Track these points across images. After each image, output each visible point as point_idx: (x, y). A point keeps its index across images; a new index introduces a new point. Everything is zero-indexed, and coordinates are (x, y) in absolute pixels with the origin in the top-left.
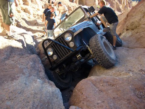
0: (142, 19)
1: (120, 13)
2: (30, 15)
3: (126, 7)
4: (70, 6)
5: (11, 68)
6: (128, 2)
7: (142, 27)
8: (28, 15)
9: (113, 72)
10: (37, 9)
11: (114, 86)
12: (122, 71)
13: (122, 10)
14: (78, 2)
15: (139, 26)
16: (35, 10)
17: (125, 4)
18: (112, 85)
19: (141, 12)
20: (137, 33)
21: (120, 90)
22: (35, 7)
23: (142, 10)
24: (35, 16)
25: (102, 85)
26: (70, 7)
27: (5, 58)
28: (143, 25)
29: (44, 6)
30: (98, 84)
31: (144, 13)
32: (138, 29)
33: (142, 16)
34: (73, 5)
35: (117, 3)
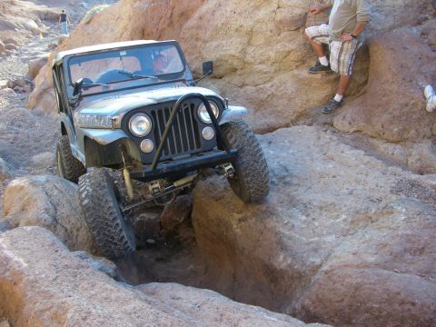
0: (250, 50)
7: (260, 71)
15: (242, 69)
19: (237, 30)
20: (241, 87)
23: (241, 26)
28: (260, 63)
31: (251, 33)
32: (240, 75)
33: (245, 40)
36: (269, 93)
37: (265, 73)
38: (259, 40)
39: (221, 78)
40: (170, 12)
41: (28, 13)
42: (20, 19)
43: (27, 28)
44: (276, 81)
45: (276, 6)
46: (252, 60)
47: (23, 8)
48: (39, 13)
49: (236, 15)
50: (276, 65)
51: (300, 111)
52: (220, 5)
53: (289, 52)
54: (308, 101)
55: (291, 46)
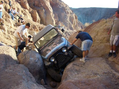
0: (96, 37)
2: (5, 32)
3: (76, 26)
4: (35, 25)
5: (12, 75)
6: (78, 23)
7: (97, 42)
8: (3, 31)
9: (83, 76)
10: (10, 27)
11: (91, 85)
12: (91, 74)
13: (73, 28)
14: (39, 22)
16: (9, 27)
17: (76, 24)
18: (88, 85)
19: (95, 31)
21: (96, 88)
22: (8, 25)
24: (9, 32)
25: (81, 85)
27: (4, 67)
28: (98, 40)
29: (15, 25)
30: (78, 84)
31: (98, 32)
33: (96, 34)
34: (37, 25)
35: (69, 23)
36: (97, 48)
37: (98, 43)
38: (99, 34)
44: (100, 45)
45: (105, 25)
50: (101, 41)
51: (103, 54)
53: (105, 38)
54: (106, 52)
55: (105, 36)
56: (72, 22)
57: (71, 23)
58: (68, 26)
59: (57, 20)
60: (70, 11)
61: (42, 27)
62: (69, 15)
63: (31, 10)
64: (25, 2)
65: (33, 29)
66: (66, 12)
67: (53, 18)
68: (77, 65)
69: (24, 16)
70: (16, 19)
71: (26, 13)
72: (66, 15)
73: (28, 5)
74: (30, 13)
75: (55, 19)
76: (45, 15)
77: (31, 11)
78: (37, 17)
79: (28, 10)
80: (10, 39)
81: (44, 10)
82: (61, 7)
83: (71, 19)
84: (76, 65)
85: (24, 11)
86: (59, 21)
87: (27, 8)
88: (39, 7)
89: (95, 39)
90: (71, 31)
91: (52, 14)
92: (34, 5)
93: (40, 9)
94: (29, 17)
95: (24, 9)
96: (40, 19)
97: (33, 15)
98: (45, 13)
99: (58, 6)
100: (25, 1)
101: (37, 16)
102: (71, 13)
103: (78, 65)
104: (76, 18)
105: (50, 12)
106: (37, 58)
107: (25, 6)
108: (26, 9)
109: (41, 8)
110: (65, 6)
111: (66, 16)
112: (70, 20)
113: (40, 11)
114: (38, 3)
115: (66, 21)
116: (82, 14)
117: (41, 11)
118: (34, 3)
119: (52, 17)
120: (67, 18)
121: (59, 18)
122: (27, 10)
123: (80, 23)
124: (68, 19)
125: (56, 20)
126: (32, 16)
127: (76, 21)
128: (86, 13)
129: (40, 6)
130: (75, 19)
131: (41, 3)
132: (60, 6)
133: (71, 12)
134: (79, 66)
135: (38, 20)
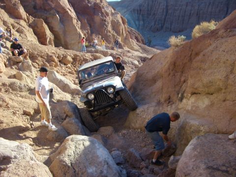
1: (121, 50)
3: (126, 38)
4: (50, 54)
6: (128, 31)
15: (225, 89)
19: (224, 63)
20: (224, 101)
23: (227, 60)
26: (51, 56)
31: (233, 65)
32: (224, 93)
33: (229, 69)
34: (53, 51)
35: (113, 35)
39: (212, 94)
40: (190, 53)
41: (135, 56)
42: (130, 59)
43: (133, 64)
46: (233, 83)
47: (134, 55)
48: (141, 57)
49: (225, 53)
52: (217, 47)
56: (118, 33)
57: (116, 34)
58: (112, 40)
59: (88, 33)
60: (110, 10)
61: (63, 55)
62: (109, 19)
63: (31, 19)
64: (15, 5)
65: (47, 63)
66: (102, 13)
67: (79, 30)
68: (223, 171)
69: (20, 36)
70: (6, 47)
71: (23, 28)
72: (105, 18)
73: (23, 9)
74: (30, 26)
75: (82, 31)
76: (62, 26)
77: (31, 22)
78: (47, 33)
79: (25, 21)
80: (7, 107)
81: (57, 16)
82: (91, 4)
83: (115, 26)
84: (219, 170)
85: (16, 25)
86: (92, 33)
87: (21, 16)
88: (45, 10)
89: (230, 82)
90: (120, 50)
91: (75, 21)
92: (35, 7)
93: (50, 14)
94: (31, 35)
95: (17, 20)
96: (52, 37)
97: (38, 30)
98: (62, 21)
99: (85, 2)
100: (15, 2)
101: (46, 31)
102: (112, 14)
103: (224, 168)
104: (124, 23)
105: (72, 18)
106: (103, 163)
107: (16, 14)
108: (20, 19)
109: (52, 12)
110: (98, 1)
111: (105, 21)
112: (113, 29)
113: (50, 20)
114: (42, 3)
115: (106, 32)
116: (131, 11)
117: (53, 18)
118: (33, 3)
119: (77, 28)
120: (107, 26)
121: (90, 27)
122: (22, 23)
123: (131, 30)
124: (110, 28)
125: (85, 32)
126: (35, 34)
127: (125, 28)
128: (139, 9)
129: (47, 8)
130: (122, 25)
131: (50, 2)
132: (89, 2)
133: (113, 11)
134: (227, 172)
135: (50, 39)
